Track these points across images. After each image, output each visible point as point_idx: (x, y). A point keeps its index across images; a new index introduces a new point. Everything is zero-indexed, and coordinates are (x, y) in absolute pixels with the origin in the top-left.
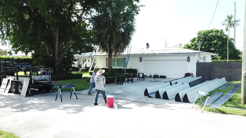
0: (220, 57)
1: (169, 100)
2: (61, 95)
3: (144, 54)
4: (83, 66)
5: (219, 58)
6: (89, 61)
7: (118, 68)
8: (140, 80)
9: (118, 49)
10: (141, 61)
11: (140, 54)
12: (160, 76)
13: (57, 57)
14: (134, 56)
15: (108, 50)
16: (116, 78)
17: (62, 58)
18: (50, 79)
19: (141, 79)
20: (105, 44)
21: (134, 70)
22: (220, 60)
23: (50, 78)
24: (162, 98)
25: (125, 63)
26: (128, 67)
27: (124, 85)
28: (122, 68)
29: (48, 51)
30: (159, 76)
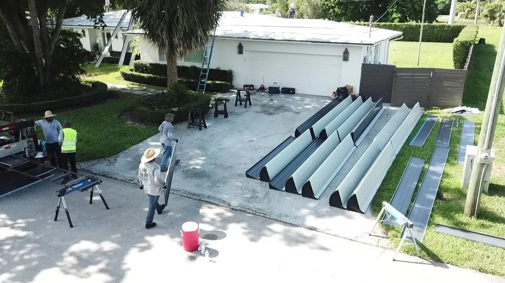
0: (399, 15)
1: (317, 199)
2: (67, 213)
3: (249, 38)
4: (106, 52)
5: (396, 18)
6: (116, 37)
7: (188, 64)
8: (241, 104)
9: (191, 41)
10: (240, 51)
11: (238, 38)
12: (283, 89)
13: (38, 51)
14: (225, 39)
15: (167, 44)
16: (190, 114)
17: (52, 52)
18: (31, 148)
19: (243, 103)
20: (159, 32)
21: (225, 72)
22: (399, 23)
23: (31, 146)
24: (300, 192)
25: (205, 58)
26: (213, 65)
27: (208, 130)
28: (199, 65)
29: (13, 34)
30: (280, 90)
